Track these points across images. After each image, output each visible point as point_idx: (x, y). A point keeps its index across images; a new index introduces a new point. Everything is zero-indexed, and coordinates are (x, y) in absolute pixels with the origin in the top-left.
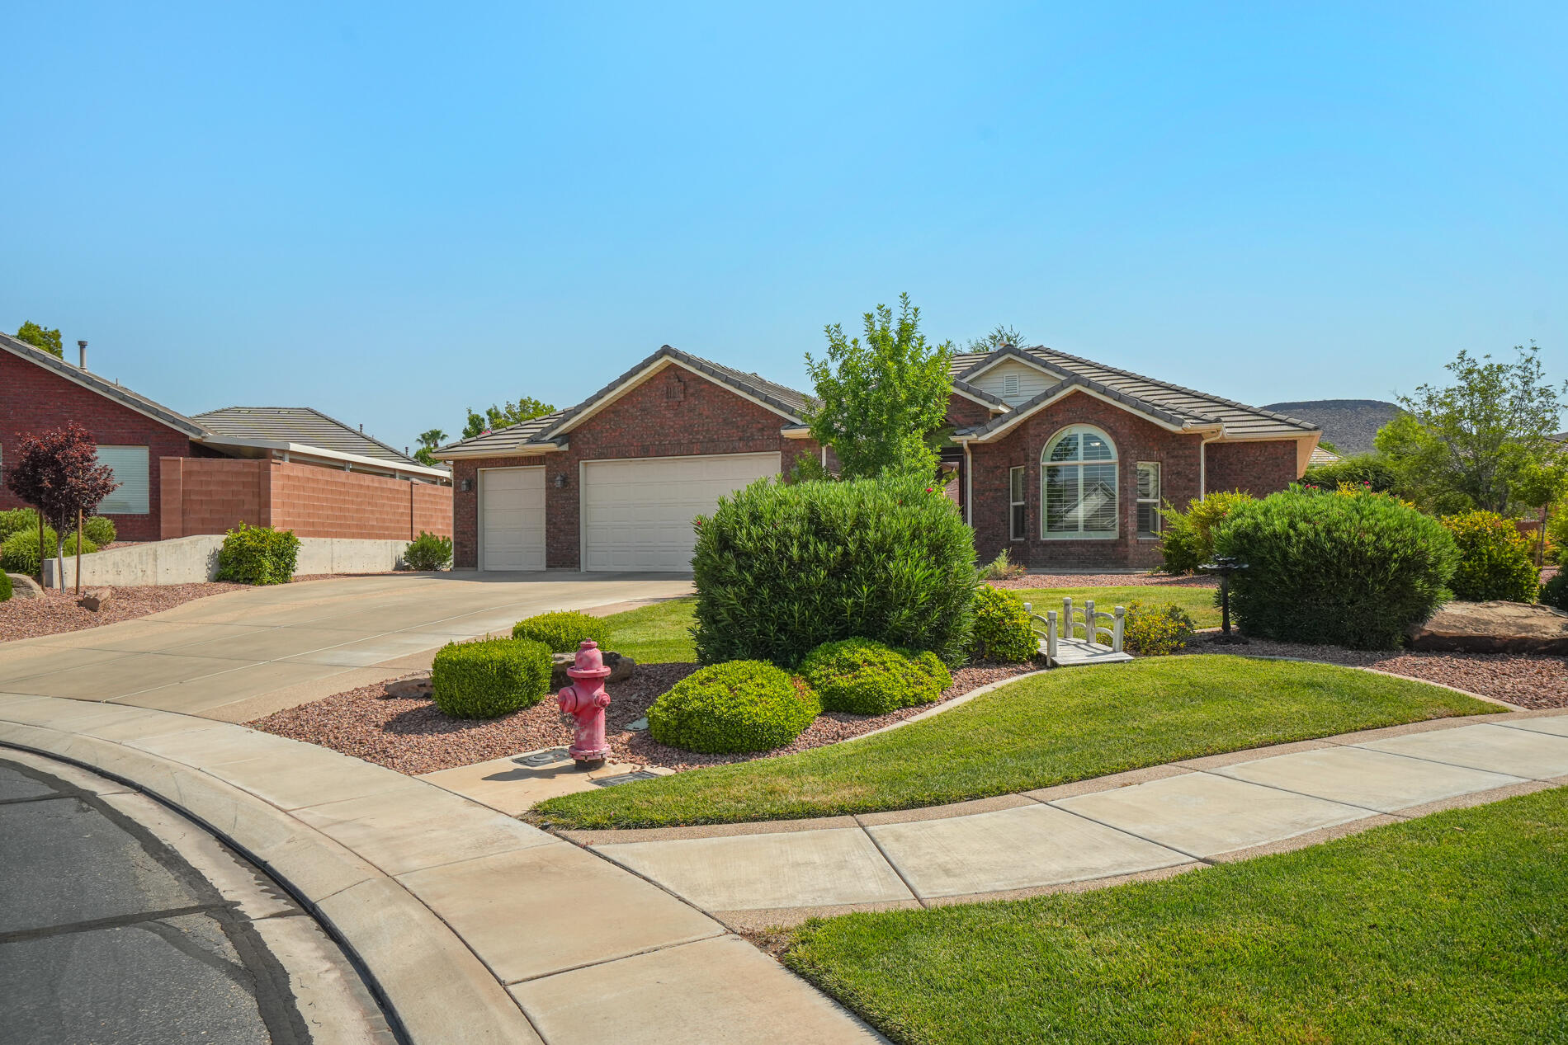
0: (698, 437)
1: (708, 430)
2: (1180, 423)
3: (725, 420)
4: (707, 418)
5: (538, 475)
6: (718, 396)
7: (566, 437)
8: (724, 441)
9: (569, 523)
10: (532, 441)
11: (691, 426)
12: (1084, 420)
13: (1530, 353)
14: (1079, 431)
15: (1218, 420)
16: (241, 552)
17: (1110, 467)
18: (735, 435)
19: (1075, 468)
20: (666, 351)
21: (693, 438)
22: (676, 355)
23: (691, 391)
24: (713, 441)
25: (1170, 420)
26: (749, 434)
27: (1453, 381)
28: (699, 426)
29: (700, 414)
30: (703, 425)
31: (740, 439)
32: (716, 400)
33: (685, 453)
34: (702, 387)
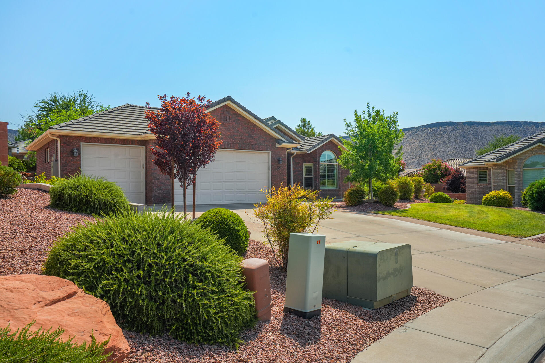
0: (237, 141)
1: (241, 138)
3: (249, 135)
4: (241, 133)
6: (246, 124)
8: (249, 144)
11: (233, 135)
12: (330, 149)
18: (253, 142)
21: (234, 141)
22: (233, 101)
23: (234, 119)
24: (243, 144)
26: (259, 143)
28: (237, 136)
29: (238, 131)
30: (239, 136)
31: (256, 144)
32: (245, 125)
33: (231, 148)
34: (239, 118)
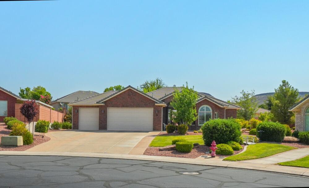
1: (138, 102)
2: (223, 106)
3: (141, 101)
5: (97, 110)
6: (140, 96)
7: (105, 102)
8: (141, 105)
9: (105, 120)
10: (97, 103)
11: (134, 102)
12: (206, 104)
13: (253, 92)
14: (205, 106)
15: (228, 106)
16: (41, 126)
17: (211, 113)
18: (143, 104)
19: (204, 113)
20: (130, 86)
21: (134, 104)
22: (132, 87)
23: (134, 94)
24: (139, 105)
25: (222, 105)
27: (242, 96)
30: (136, 101)
31: (145, 105)
33: (132, 107)
34: (137, 94)
